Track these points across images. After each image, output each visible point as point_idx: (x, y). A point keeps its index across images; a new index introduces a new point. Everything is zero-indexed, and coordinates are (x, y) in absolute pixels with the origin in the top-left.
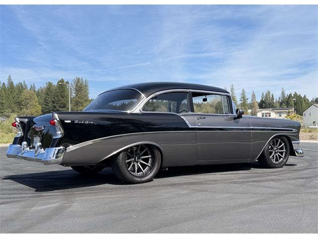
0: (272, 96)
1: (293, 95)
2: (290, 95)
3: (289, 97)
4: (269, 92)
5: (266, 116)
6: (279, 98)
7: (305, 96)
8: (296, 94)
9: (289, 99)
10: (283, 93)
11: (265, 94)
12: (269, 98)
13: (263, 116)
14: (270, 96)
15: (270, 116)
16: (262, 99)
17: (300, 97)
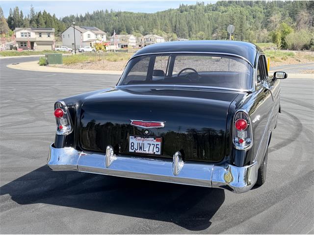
0: (21, 12)
1: (42, 14)
2: (40, 13)
3: (39, 15)
4: (17, 9)
5: (26, 36)
6: (28, 16)
7: (54, 16)
8: (45, 13)
9: (38, 17)
10: (32, 11)
11: (13, 11)
12: (18, 14)
13: (22, 36)
14: (18, 13)
15: (30, 36)
16: (11, 15)
17: (49, 15)
